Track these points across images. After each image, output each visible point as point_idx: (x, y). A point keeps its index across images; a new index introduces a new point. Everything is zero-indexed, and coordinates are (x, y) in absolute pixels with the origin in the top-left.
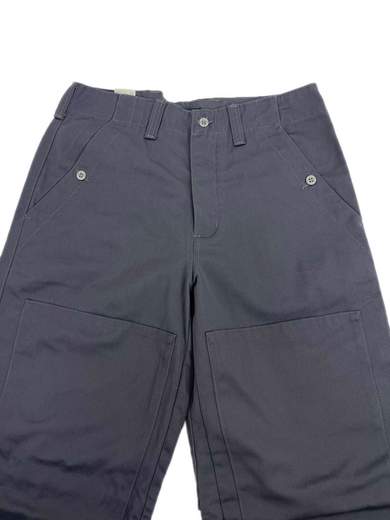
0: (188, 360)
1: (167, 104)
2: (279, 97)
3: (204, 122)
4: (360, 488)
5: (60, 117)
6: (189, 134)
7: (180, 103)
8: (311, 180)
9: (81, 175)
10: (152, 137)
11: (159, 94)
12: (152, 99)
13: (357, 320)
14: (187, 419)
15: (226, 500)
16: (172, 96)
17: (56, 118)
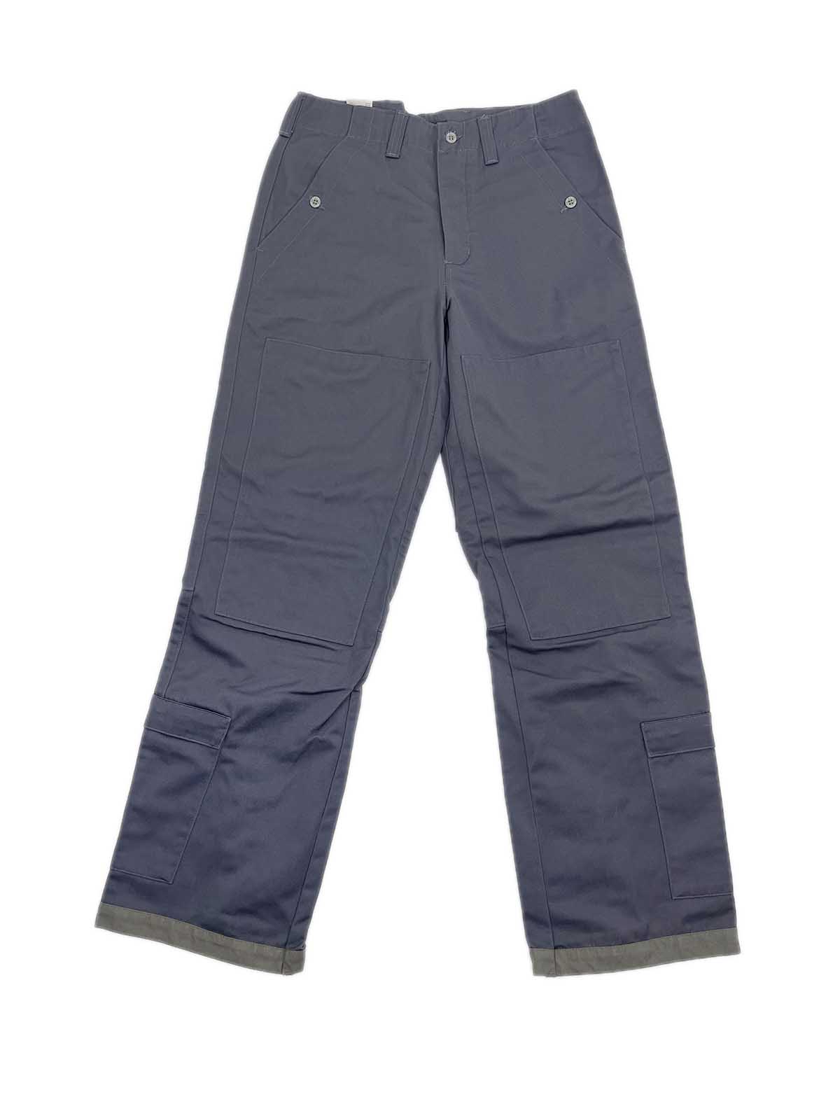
0: (443, 386)
1: (409, 116)
2: (535, 107)
3: (451, 137)
4: (612, 503)
5: (286, 134)
6: (435, 151)
7: (423, 116)
8: (571, 202)
9: (315, 202)
10: (394, 155)
11: (399, 106)
12: (390, 110)
13: (615, 350)
14: (441, 452)
15: (482, 520)
16: (415, 107)
17: (282, 136)
